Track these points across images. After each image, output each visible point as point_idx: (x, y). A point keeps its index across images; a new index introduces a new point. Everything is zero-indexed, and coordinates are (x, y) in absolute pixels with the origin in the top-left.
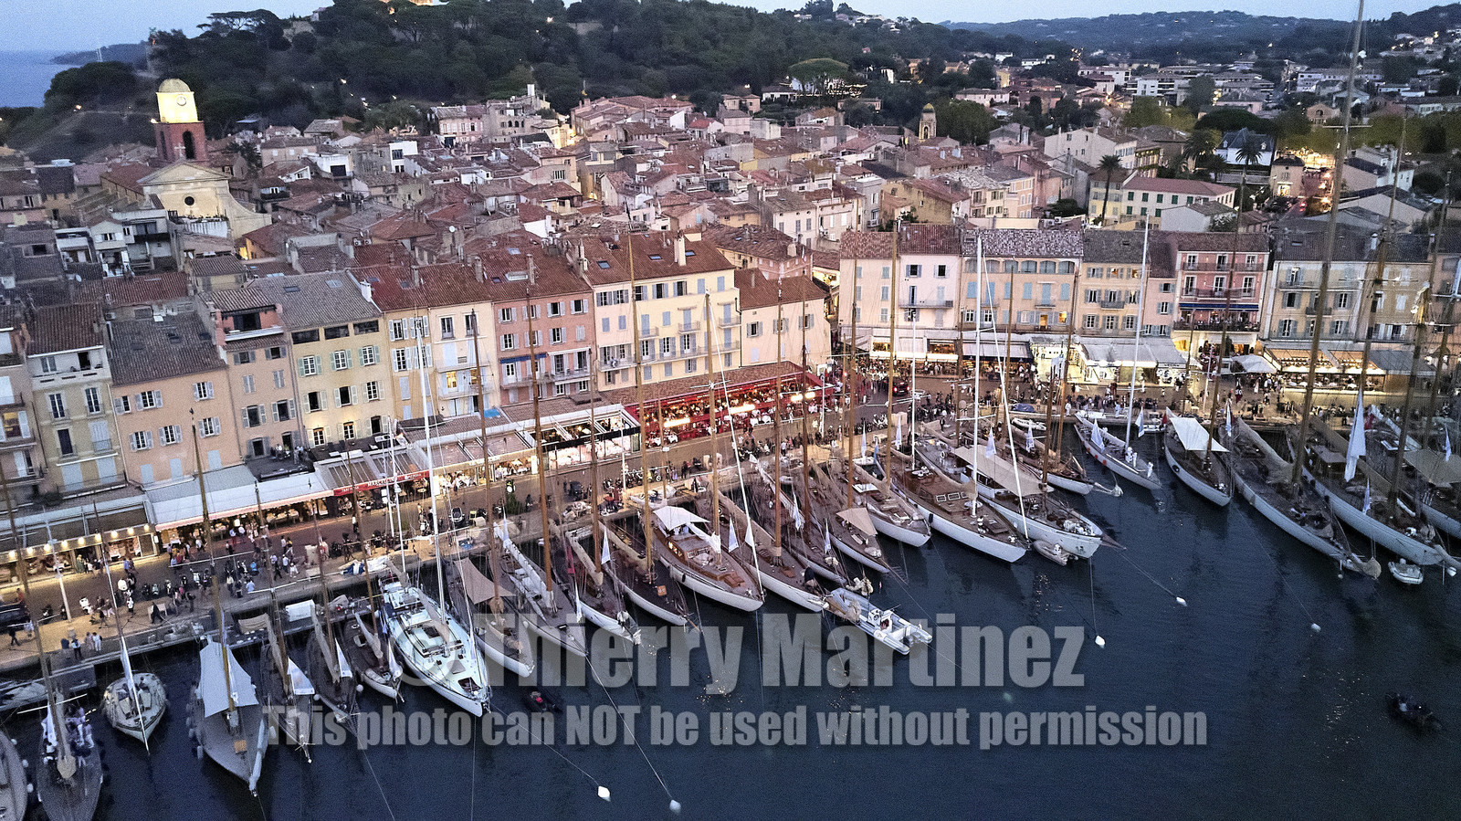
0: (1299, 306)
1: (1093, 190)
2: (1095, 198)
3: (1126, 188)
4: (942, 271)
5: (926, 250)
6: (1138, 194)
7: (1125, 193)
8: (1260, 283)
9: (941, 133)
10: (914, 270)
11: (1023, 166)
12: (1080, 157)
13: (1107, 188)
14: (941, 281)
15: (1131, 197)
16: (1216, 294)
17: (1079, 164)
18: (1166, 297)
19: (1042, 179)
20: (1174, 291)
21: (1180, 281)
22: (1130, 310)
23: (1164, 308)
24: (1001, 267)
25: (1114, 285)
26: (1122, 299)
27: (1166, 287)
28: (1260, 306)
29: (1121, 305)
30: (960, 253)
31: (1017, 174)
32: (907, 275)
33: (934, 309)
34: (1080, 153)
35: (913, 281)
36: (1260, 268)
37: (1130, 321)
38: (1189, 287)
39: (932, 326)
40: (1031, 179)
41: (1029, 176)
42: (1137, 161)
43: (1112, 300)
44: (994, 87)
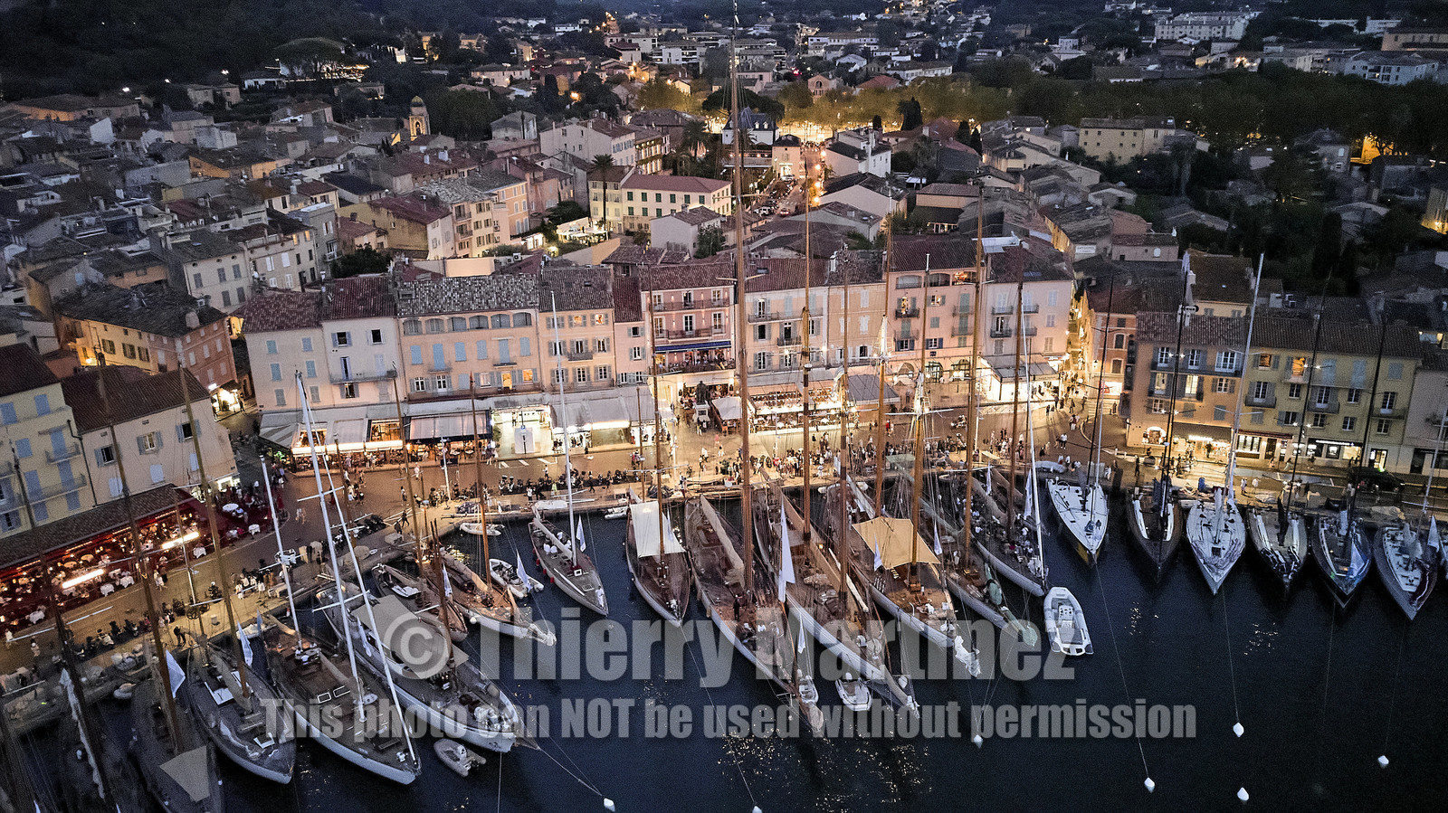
0: (770, 339)
1: (593, 191)
2: (596, 199)
3: (625, 186)
4: (376, 336)
5: (353, 315)
6: (637, 193)
7: (625, 192)
8: (729, 317)
9: (435, 129)
10: (342, 338)
11: (513, 170)
12: (577, 154)
13: (605, 188)
14: (377, 348)
15: (630, 197)
16: (687, 333)
17: (577, 162)
18: (637, 342)
19: (535, 181)
20: (643, 334)
21: (646, 324)
22: (601, 359)
23: (636, 352)
24: (447, 326)
25: (578, 334)
26: (591, 348)
27: (635, 331)
28: (733, 343)
29: (589, 356)
30: (395, 313)
31: (509, 180)
32: (335, 345)
33: (376, 381)
34: (577, 148)
35: (343, 351)
36: (726, 302)
37: (603, 372)
38: (657, 331)
39: (377, 400)
40: (524, 183)
41: (521, 180)
42: (638, 154)
43: (579, 351)
44: (516, 62)
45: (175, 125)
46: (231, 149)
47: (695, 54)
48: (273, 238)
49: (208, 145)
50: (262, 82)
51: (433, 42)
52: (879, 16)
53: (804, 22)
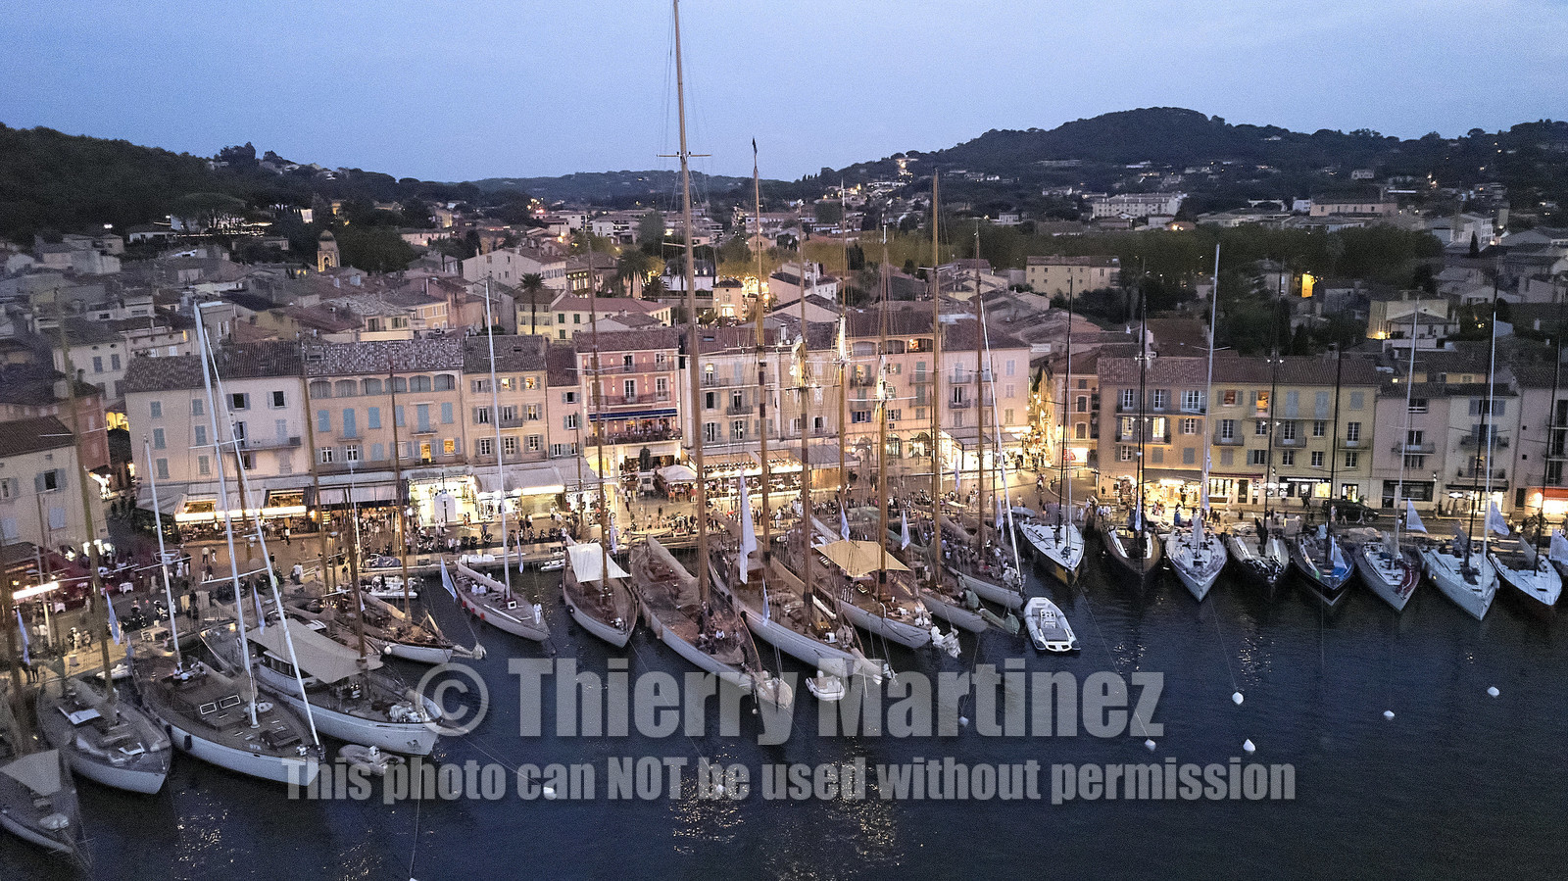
0: (719, 407)
1: (520, 314)
2: (523, 323)
3: (555, 308)
4: (279, 399)
5: (253, 374)
6: (569, 316)
7: (555, 315)
8: (674, 383)
9: (344, 263)
10: (239, 401)
11: (433, 290)
12: (504, 281)
13: (534, 311)
14: (280, 413)
15: (562, 319)
16: (629, 400)
17: (503, 288)
18: (572, 409)
19: (457, 303)
20: (579, 400)
21: (585, 387)
22: (532, 428)
23: (574, 421)
24: (359, 389)
25: (508, 399)
26: (520, 416)
27: (570, 397)
28: (679, 410)
29: (519, 423)
30: (301, 374)
31: (426, 298)
32: (230, 408)
33: (276, 450)
34: (503, 275)
35: (240, 415)
36: (671, 366)
37: (534, 441)
38: (596, 398)
39: (277, 473)
40: (444, 304)
41: (441, 300)
42: (570, 284)
43: (510, 419)
44: (432, 227)
45: (47, 257)
46: (114, 275)
47: (627, 228)
48: (160, 330)
49: (86, 270)
50: (149, 235)
51: (344, 208)
52: (817, 202)
53: (741, 206)
